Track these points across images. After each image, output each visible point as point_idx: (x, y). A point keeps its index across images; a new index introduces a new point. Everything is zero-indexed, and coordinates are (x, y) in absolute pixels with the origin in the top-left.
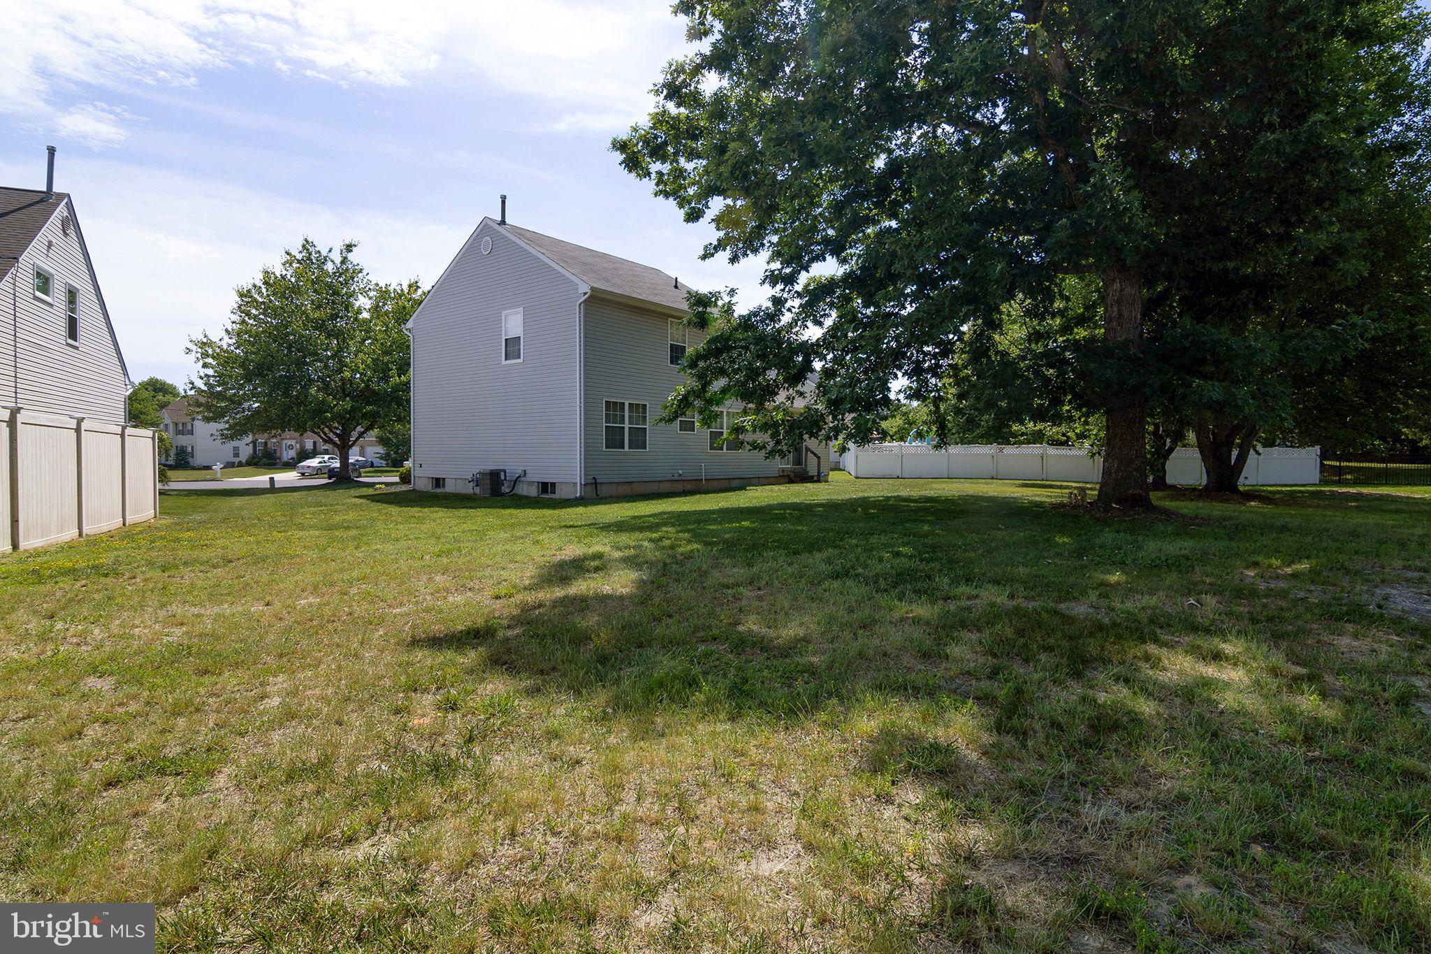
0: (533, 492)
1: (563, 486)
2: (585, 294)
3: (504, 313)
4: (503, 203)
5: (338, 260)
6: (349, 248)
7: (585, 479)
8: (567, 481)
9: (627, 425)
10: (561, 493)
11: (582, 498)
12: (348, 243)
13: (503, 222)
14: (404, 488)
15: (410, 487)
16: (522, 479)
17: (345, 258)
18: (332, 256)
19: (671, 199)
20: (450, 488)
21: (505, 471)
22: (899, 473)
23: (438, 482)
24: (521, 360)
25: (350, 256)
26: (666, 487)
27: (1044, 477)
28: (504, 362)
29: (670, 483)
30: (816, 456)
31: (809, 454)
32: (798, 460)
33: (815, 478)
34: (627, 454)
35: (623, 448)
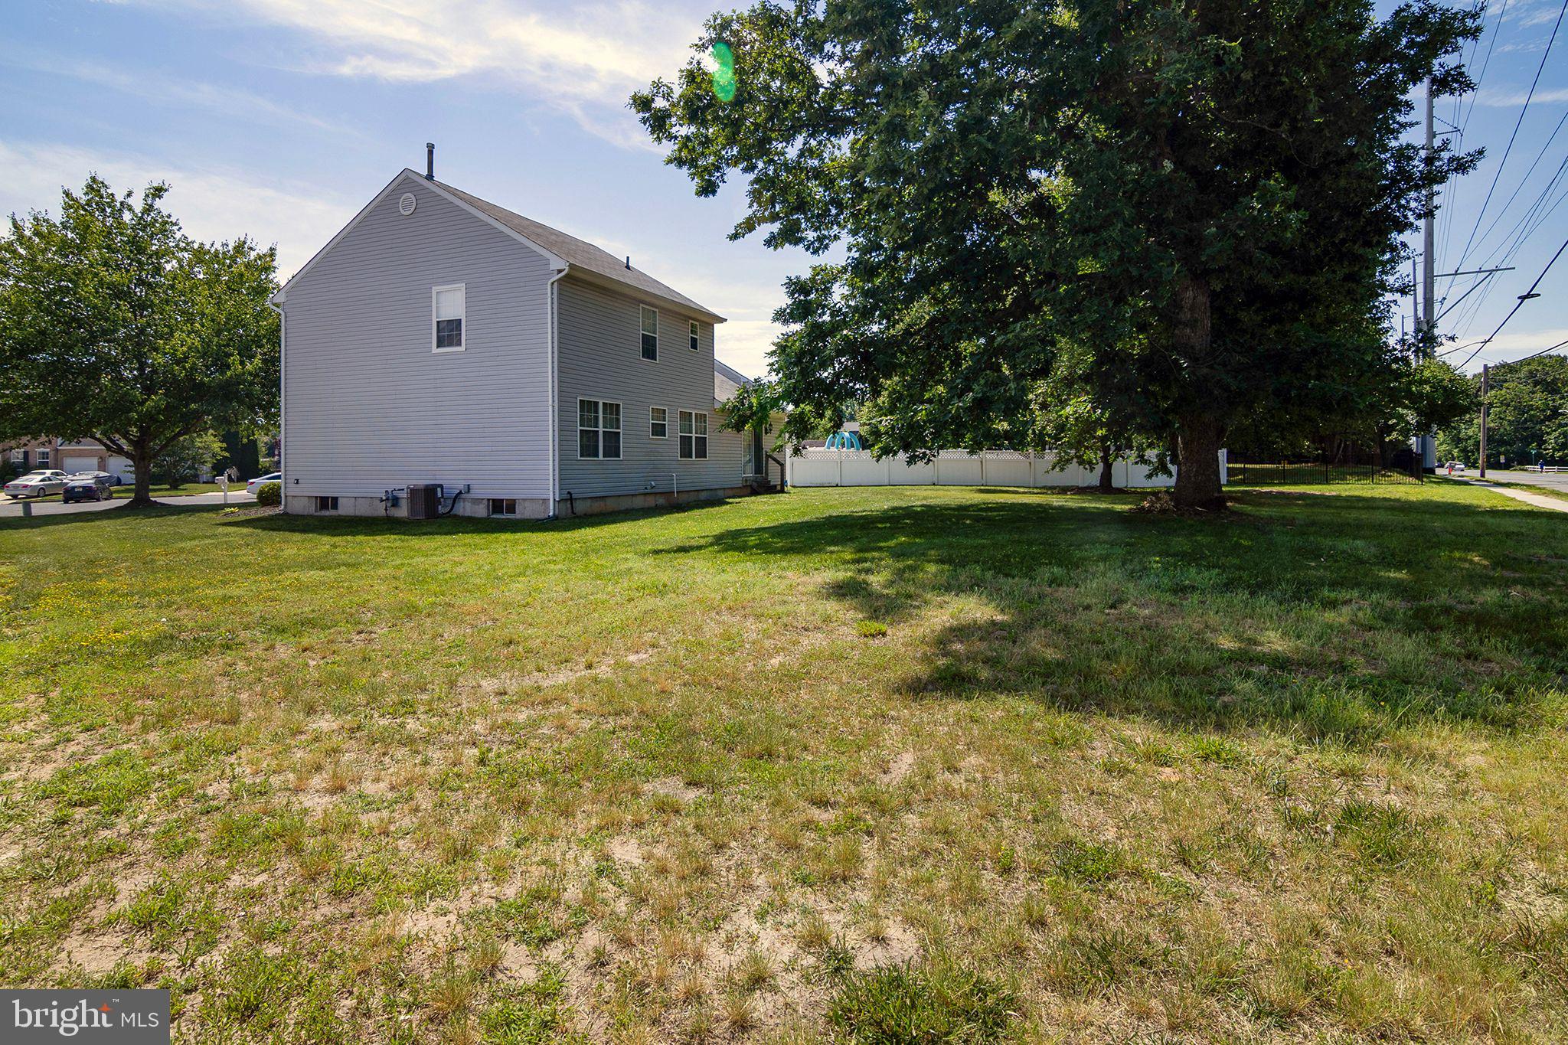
0: (481, 511)
1: (527, 504)
2: (560, 271)
3: (435, 289)
4: (431, 153)
5: (138, 208)
6: (158, 192)
7: (560, 494)
8: (535, 497)
9: (601, 429)
10: (523, 512)
11: (555, 518)
12: (155, 185)
13: (430, 176)
14: (268, 511)
15: (280, 509)
16: (463, 496)
17: (151, 206)
18: (130, 201)
19: (685, 169)
20: (345, 509)
21: (441, 486)
22: (837, 481)
23: (326, 502)
24: (463, 348)
25: (158, 204)
26: (639, 502)
27: (984, 482)
28: (435, 350)
29: (642, 497)
30: (778, 462)
31: (770, 460)
32: (758, 469)
33: (779, 488)
34: (601, 463)
35: (597, 456)
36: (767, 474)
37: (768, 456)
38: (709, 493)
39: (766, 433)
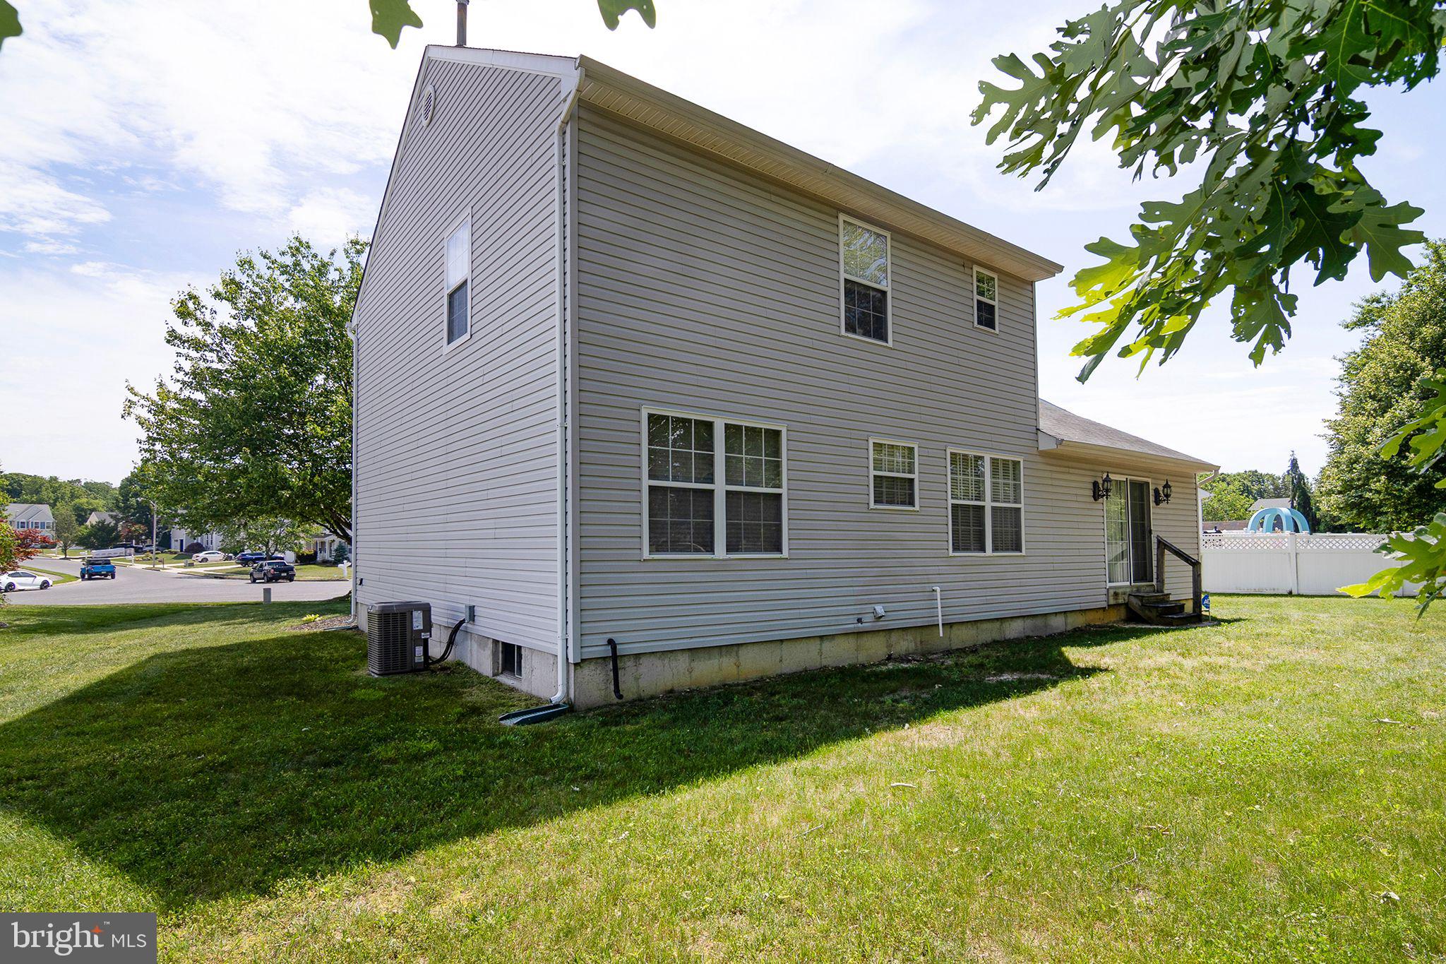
0: (486, 664)
1: (535, 661)
3: (446, 238)
7: (581, 646)
8: (543, 646)
9: (720, 487)
10: (530, 679)
11: (567, 706)
15: (350, 621)
16: (470, 627)
24: (467, 337)
26: (841, 652)
28: (446, 349)
29: (852, 640)
30: (1186, 558)
31: (1168, 556)
32: (1142, 571)
33: (1189, 607)
34: (721, 566)
35: (710, 549)
36: (1161, 580)
37: (1163, 545)
38: (1029, 622)
39: (1157, 502)
